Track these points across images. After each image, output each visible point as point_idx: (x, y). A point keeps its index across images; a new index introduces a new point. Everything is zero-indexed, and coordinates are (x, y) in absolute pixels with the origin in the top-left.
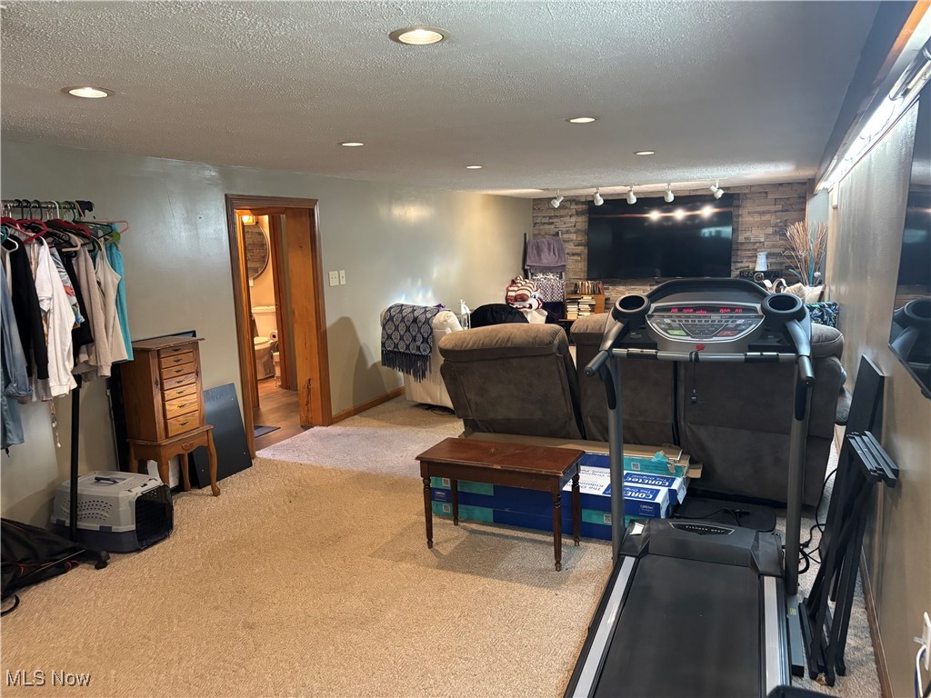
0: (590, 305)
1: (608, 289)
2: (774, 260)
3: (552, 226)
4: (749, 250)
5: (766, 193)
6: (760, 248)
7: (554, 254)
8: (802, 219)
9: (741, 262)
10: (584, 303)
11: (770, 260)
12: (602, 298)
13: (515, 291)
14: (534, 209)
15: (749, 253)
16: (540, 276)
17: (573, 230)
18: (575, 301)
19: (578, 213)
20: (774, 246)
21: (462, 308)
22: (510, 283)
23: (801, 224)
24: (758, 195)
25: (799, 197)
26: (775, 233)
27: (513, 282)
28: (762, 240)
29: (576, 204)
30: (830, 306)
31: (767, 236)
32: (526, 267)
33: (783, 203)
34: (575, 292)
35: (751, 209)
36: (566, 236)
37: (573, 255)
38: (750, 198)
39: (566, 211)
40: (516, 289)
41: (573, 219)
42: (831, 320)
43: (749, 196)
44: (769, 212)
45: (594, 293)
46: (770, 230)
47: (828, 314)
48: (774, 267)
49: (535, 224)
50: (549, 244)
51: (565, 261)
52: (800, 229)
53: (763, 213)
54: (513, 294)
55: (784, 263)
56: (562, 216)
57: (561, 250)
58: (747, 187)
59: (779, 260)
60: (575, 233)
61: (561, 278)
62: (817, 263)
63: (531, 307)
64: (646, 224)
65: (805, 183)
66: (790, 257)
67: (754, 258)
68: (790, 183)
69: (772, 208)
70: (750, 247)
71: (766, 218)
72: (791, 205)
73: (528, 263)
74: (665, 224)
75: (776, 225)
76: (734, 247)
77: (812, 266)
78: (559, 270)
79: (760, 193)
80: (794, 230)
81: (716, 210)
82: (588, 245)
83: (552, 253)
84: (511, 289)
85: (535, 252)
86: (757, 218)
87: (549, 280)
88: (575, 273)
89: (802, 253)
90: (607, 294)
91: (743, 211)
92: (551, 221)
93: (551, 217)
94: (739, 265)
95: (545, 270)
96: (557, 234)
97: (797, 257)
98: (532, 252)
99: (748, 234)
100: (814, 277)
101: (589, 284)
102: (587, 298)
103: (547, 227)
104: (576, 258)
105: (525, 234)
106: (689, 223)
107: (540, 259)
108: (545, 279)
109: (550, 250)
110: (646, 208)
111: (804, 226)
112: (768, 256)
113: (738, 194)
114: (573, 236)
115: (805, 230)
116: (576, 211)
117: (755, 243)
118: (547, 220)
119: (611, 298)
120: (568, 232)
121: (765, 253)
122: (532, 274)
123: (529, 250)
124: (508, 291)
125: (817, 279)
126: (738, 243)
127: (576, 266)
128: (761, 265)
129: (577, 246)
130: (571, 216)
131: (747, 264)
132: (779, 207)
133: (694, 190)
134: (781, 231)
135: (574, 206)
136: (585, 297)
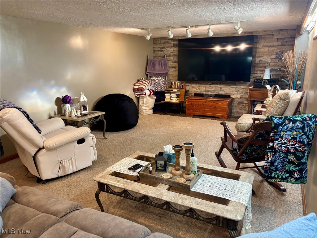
0: (176, 94)
1: (188, 86)
2: (274, 73)
3: (162, 53)
4: (261, 67)
5: (273, 35)
6: (267, 66)
7: (162, 67)
8: (292, 49)
9: (256, 74)
10: (173, 93)
11: (272, 73)
12: (183, 90)
13: (138, 86)
14: (154, 43)
15: (261, 69)
16: (154, 78)
17: (172, 54)
18: (169, 92)
19: (175, 46)
20: (275, 65)
21: (82, 97)
22: (137, 81)
23: (291, 52)
24: (268, 36)
25: (291, 38)
26: (276, 58)
27: (138, 81)
28: (269, 62)
29: (174, 41)
30: (310, 118)
31: (272, 59)
32: (147, 73)
33: (282, 41)
34: (171, 87)
35: (264, 44)
36: (168, 58)
37: (172, 67)
38: (263, 38)
39: (169, 44)
40: (139, 84)
41: (172, 49)
42: (310, 131)
43: (263, 37)
44: (274, 46)
45: (180, 88)
46: (273, 56)
47: (309, 126)
48: (274, 77)
49: (154, 51)
50: (159, 62)
51: (167, 71)
52: (291, 55)
53: (270, 46)
54: (137, 87)
55: (280, 75)
56: (167, 47)
57: (165, 65)
58: (262, 31)
59: (277, 73)
60: (173, 56)
61: (165, 79)
62: (299, 76)
63: (145, 94)
64: (213, 53)
65: (295, 29)
66: (284, 72)
67: (263, 72)
68: (287, 30)
69: (275, 44)
70: (262, 65)
71: (272, 49)
72: (286, 42)
73: (148, 71)
74: (223, 53)
75: (277, 54)
76: (253, 65)
77: (296, 78)
78: (165, 75)
79: (269, 35)
80: (286, 56)
81: (247, 46)
82: (179, 62)
83: (161, 66)
84: (136, 84)
85: (152, 65)
86: (267, 49)
87: (159, 80)
88: (173, 77)
89: (290, 70)
90: (187, 88)
91: (259, 46)
92: (162, 49)
93: (161, 48)
94: (255, 75)
95: (157, 75)
96: (164, 57)
97: (287, 72)
98: (150, 66)
99: (261, 58)
100: (296, 84)
101: (178, 83)
102: (175, 91)
103: (160, 53)
104: (173, 69)
105: (147, 56)
106: (234, 52)
107: (154, 70)
108: (157, 79)
109: (159, 64)
110: (213, 44)
111: (293, 53)
112: (271, 71)
113: (257, 36)
114: (172, 58)
115: (293, 56)
116: (174, 45)
117: (264, 63)
118: (159, 49)
119: (190, 91)
120: (169, 56)
121: (269, 69)
122: (150, 77)
123: (149, 64)
124: (134, 85)
125: (298, 85)
126: (255, 63)
127: (173, 73)
128: (267, 76)
129: (174, 63)
130: (171, 47)
131: (259, 75)
132: (280, 43)
133: (233, 34)
134: (279, 57)
135: (172, 42)
136: (174, 90)
